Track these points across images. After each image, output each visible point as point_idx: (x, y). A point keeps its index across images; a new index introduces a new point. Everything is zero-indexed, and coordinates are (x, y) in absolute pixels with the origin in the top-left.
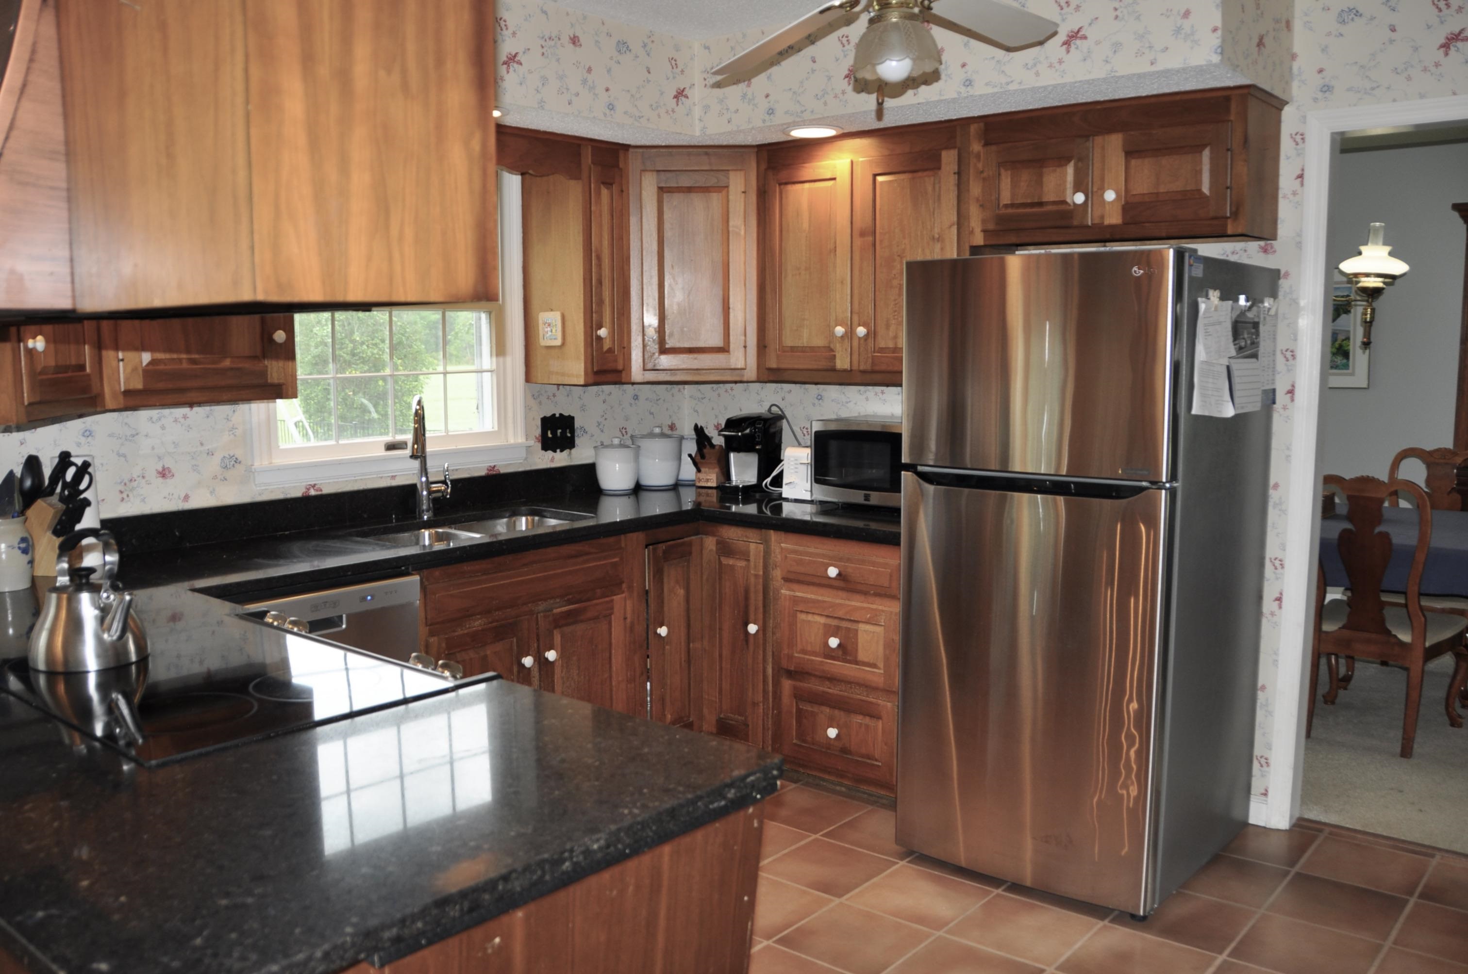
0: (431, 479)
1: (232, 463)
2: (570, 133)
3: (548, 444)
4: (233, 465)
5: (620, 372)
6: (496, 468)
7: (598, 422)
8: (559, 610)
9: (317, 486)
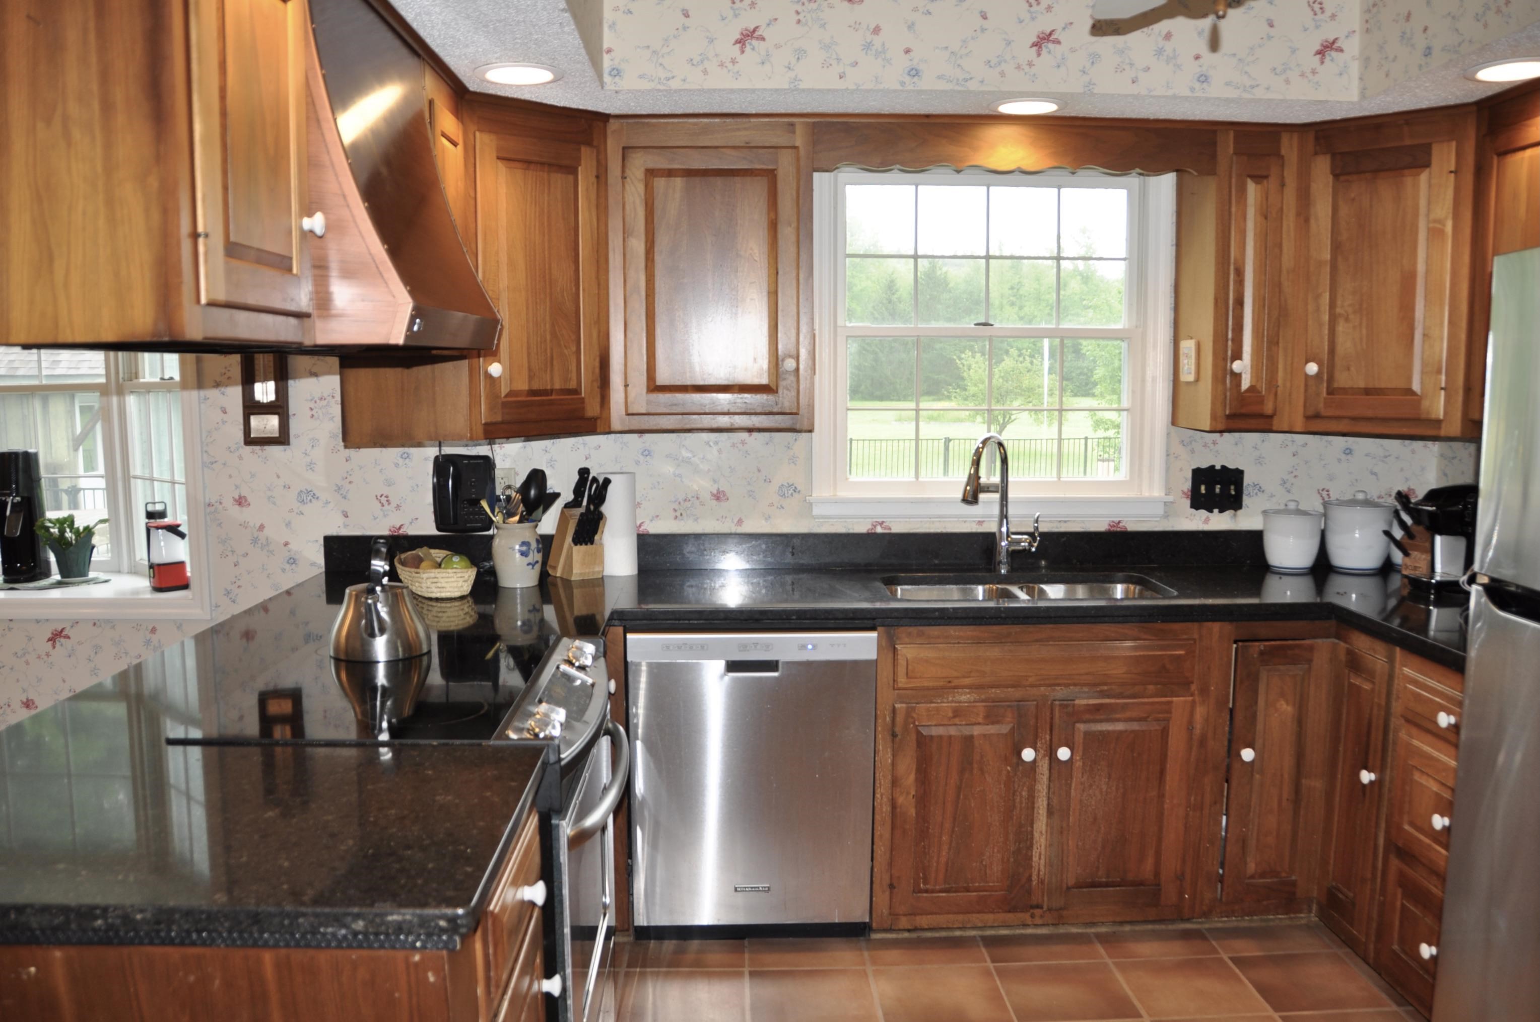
0: (1012, 530)
1: (790, 492)
2: (1197, 118)
3: (1199, 501)
4: (792, 495)
5: (1271, 417)
6: (1121, 524)
7: (1283, 480)
8: (1084, 702)
9: (885, 524)
